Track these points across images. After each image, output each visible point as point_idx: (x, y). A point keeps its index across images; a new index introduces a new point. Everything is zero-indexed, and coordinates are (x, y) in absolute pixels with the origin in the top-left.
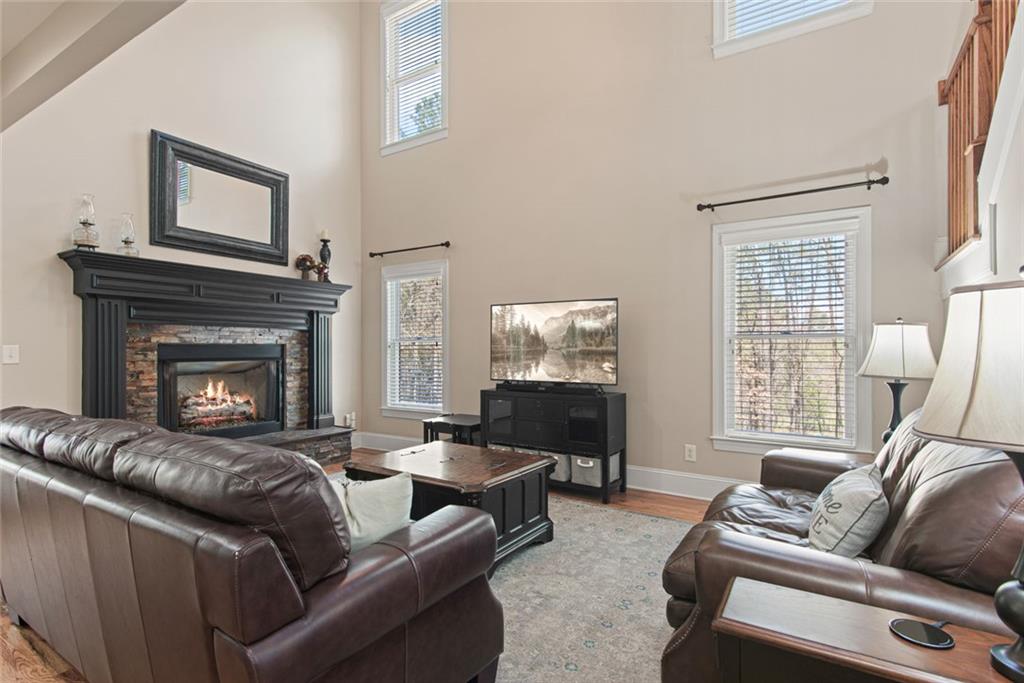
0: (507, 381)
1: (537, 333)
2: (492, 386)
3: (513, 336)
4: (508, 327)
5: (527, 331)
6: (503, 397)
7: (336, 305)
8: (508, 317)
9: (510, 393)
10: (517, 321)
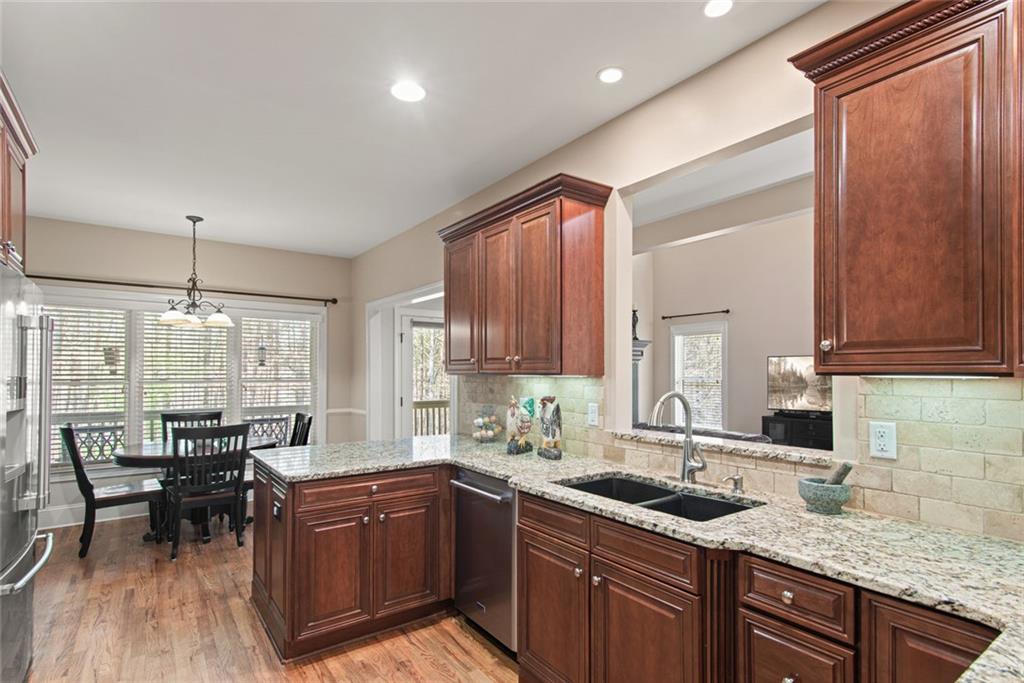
0: (781, 410)
1: (801, 375)
2: (772, 414)
3: (785, 377)
4: (782, 371)
5: (794, 374)
6: (780, 422)
7: (642, 354)
8: (783, 364)
9: (785, 419)
10: (788, 367)
